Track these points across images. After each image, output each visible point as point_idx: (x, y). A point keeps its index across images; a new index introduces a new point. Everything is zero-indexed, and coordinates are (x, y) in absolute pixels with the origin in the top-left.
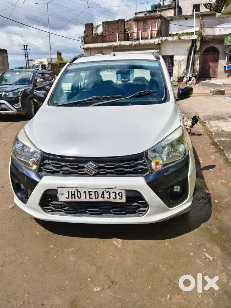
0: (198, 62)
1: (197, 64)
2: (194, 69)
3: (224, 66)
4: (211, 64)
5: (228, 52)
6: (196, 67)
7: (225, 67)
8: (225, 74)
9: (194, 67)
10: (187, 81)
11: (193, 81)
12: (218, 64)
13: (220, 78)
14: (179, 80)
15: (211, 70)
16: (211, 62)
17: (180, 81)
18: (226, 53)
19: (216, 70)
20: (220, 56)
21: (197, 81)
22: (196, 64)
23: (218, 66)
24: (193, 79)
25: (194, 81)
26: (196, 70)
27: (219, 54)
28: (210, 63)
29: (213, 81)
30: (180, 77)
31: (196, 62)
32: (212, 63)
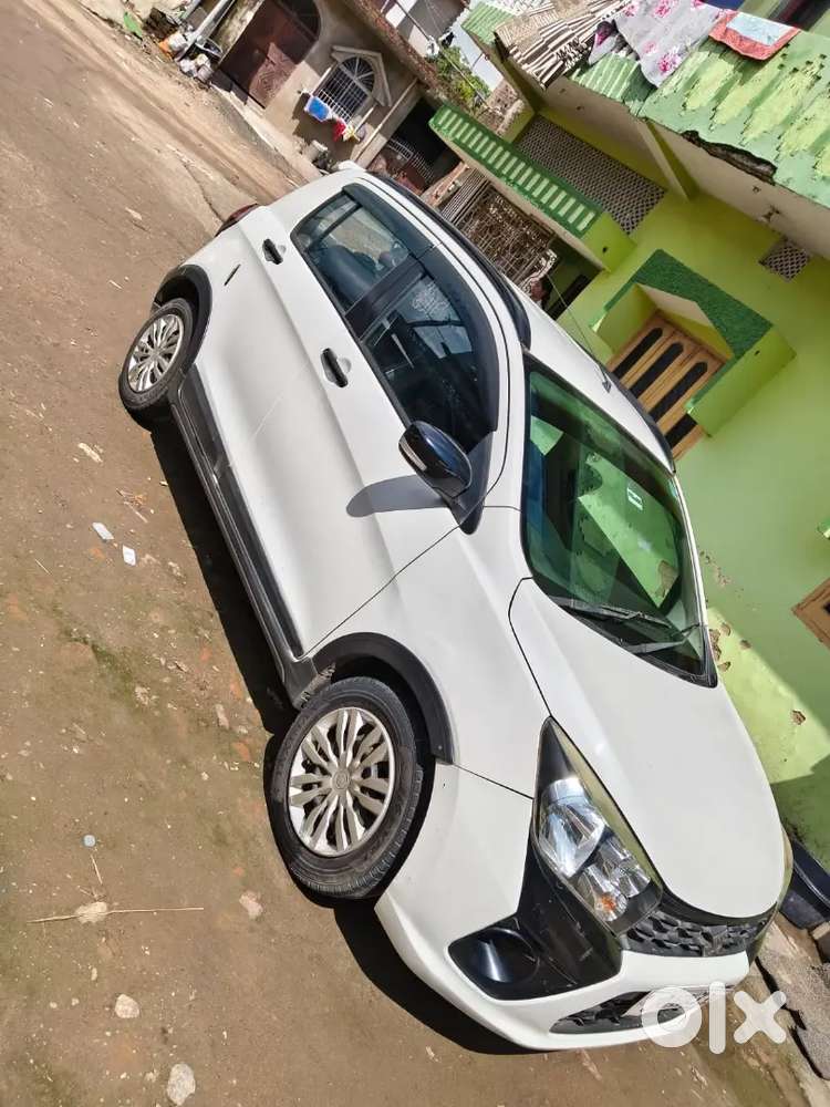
0: (249, 16)
1: (242, 21)
2: (222, 28)
3: (305, 91)
4: (274, 53)
5: (340, 59)
6: (230, 28)
7: (305, 98)
8: (293, 118)
9: (227, 21)
10: (181, 50)
11: (198, 68)
12: (293, 68)
13: (269, 119)
14: (154, 24)
15: (261, 72)
16: (279, 46)
17: (154, 28)
18: (333, 55)
19: (275, 82)
20: (314, 49)
21: (209, 79)
22: (239, 16)
23: (287, 76)
24: (202, 59)
25: (203, 74)
26: (228, 37)
27: (313, 41)
28: (272, 45)
29: (249, 112)
30: (164, 15)
31: (244, 9)
32: (279, 51)
